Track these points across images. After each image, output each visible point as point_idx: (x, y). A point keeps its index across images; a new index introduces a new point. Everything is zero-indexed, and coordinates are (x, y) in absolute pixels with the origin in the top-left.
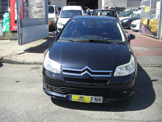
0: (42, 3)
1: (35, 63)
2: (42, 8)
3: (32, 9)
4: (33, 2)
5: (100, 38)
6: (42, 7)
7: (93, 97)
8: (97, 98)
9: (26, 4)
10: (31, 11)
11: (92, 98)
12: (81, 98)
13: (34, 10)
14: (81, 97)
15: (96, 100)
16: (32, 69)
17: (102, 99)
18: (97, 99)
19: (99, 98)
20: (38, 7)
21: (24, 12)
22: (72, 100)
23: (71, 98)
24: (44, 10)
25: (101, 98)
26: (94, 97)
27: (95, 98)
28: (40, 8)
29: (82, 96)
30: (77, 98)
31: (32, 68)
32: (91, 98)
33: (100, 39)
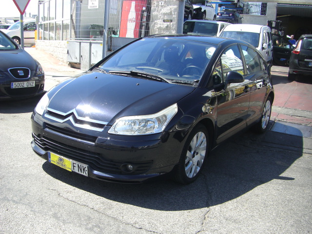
0: (173, 13)
2: (171, 23)
3: (155, 23)
4: (158, 11)
6: (171, 21)
7: (74, 162)
8: (81, 166)
9: (145, 14)
10: (154, 26)
11: (74, 165)
12: (61, 161)
13: (159, 26)
14: (60, 159)
15: (79, 169)
17: (87, 169)
19: (83, 167)
20: (164, 21)
21: (141, 28)
22: (52, 162)
24: (175, 27)
25: (86, 167)
26: (77, 163)
27: (78, 165)
28: (168, 23)
29: (62, 157)
30: (56, 159)
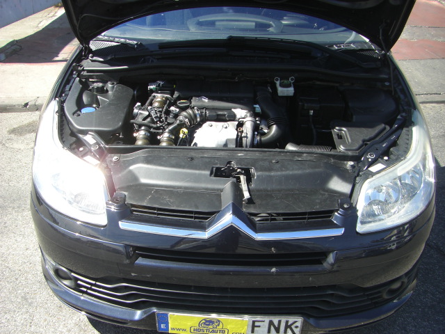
1: (26, 105)
5: (270, 26)
7: (258, 318)
8: (280, 322)
11: (256, 324)
12: (209, 325)
14: (207, 321)
15: (272, 328)
16: (13, 136)
17: (299, 324)
18: (276, 324)
19: (287, 322)
22: (170, 331)
23: (167, 323)
25: (296, 322)
26: (267, 319)
27: (271, 323)
29: (214, 316)
30: (190, 324)
31: (13, 131)
32: (254, 322)
33: (271, 29)
